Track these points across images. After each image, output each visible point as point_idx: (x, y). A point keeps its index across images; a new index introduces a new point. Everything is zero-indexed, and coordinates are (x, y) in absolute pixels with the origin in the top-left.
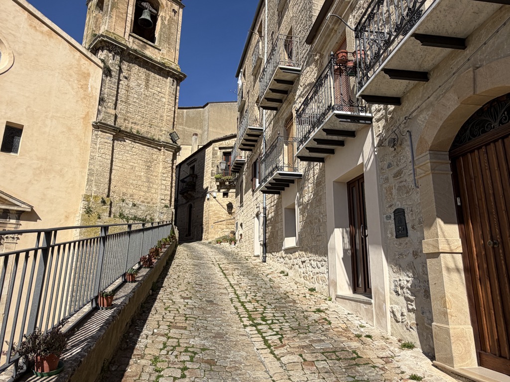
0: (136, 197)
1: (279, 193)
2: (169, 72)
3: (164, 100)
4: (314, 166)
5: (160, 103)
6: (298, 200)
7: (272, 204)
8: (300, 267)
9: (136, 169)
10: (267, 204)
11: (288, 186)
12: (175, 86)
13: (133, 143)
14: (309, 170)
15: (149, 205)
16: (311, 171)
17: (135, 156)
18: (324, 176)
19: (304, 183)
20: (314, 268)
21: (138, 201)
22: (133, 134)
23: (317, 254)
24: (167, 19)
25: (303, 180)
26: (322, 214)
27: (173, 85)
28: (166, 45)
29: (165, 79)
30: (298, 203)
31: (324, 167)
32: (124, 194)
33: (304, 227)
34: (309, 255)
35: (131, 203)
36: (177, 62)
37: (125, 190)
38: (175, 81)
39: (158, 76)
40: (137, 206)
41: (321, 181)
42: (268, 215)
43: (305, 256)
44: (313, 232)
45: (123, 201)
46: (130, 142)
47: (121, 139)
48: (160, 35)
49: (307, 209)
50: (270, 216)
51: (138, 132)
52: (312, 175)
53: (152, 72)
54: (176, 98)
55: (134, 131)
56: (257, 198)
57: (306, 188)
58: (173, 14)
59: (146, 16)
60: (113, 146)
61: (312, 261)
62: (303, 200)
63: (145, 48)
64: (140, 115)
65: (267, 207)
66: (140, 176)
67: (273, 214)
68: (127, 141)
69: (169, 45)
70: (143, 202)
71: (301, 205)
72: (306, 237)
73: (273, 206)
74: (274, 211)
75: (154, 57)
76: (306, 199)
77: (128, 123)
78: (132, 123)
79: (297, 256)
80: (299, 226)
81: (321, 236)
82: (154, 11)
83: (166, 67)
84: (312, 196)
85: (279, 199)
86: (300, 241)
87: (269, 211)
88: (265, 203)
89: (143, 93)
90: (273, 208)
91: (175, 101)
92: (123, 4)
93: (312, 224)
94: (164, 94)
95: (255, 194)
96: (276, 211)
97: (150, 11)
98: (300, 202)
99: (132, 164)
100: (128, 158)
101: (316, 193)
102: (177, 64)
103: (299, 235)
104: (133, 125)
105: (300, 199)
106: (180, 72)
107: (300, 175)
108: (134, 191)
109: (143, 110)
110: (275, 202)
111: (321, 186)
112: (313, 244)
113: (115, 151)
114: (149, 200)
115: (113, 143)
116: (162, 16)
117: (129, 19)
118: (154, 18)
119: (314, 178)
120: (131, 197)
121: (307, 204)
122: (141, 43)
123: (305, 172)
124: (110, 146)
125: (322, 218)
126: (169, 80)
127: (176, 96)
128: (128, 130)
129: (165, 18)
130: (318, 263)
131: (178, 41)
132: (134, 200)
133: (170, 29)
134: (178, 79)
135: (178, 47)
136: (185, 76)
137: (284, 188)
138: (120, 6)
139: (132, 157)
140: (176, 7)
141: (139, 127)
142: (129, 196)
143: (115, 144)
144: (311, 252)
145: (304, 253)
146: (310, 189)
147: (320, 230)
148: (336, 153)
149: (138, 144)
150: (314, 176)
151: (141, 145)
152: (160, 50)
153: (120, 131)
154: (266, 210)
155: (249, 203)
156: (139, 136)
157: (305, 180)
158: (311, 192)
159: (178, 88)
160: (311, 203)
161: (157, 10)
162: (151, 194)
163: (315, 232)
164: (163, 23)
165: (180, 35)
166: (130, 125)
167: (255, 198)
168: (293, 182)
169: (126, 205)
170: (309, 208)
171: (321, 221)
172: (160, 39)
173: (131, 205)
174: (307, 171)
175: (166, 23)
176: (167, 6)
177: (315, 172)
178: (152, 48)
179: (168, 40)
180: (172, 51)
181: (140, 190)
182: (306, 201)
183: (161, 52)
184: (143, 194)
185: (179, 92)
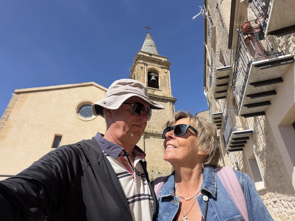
0: (160, 168)
1: (242, 150)
2: (167, 100)
3: (167, 113)
4: (259, 121)
5: (165, 115)
6: (256, 151)
7: (240, 159)
8: (273, 207)
9: (158, 152)
10: (237, 160)
11: (246, 142)
12: (172, 106)
13: (154, 138)
14: (256, 126)
15: (167, 172)
16: (258, 126)
17: (156, 145)
18: (270, 125)
19: (256, 137)
20: (287, 208)
21: (161, 170)
22: (153, 134)
23: (285, 193)
24: (163, 77)
25: (254, 135)
26: (278, 156)
27: (171, 105)
28: (164, 88)
29: (166, 103)
30: (256, 153)
31: (266, 118)
32: (153, 167)
33: (267, 171)
34: (278, 195)
35: (157, 172)
36: (171, 94)
37: (153, 165)
38: (172, 103)
39: (162, 103)
40: (161, 173)
41: (268, 130)
42: (240, 167)
43: (275, 196)
44: (275, 174)
45: (153, 172)
46: (153, 138)
47: (148, 137)
48: (161, 84)
49: (265, 156)
50: (241, 168)
51: (156, 132)
52: (260, 128)
53: (159, 101)
54: (173, 111)
55: (154, 132)
56: (231, 158)
57: (259, 140)
58: (165, 74)
59: (153, 78)
60: (144, 142)
61: (282, 201)
62: (259, 149)
63: (154, 92)
64: (156, 123)
65: (238, 162)
66: (161, 156)
67: (243, 166)
68: (151, 138)
69: (166, 87)
70: (164, 171)
71: (259, 154)
72: (270, 179)
73: (241, 160)
74: (243, 164)
75: (159, 95)
76: (261, 148)
77: (151, 129)
78: (153, 128)
79: (268, 196)
80: (262, 171)
81: (283, 176)
82: (156, 75)
83: (165, 97)
84: (265, 144)
85: (243, 153)
86: (267, 184)
87: (240, 164)
88: (236, 159)
89: (156, 112)
90: (241, 161)
91: (173, 112)
92: (142, 76)
93: (272, 167)
94: (167, 111)
95: (229, 155)
96: (244, 163)
97: (155, 76)
98: (258, 152)
99: (155, 150)
100: (153, 147)
101: (267, 141)
102: (171, 95)
103: (264, 179)
104: (153, 129)
105: (257, 149)
106: (173, 98)
107: (252, 132)
108: (158, 165)
109: (157, 121)
110: (242, 156)
111: (270, 134)
112: (279, 185)
113: (145, 144)
114: (167, 169)
115: (144, 140)
116: (160, 76)
117: (145, 82)
118: (157, 78)
119: (262, 130)
120: (157, 169)
121: (263, 152)
122: (152, 90)
123: (255, 128)
124: (143, 142)
125: (279, 160)
126: (169, 103)
127: (173, 110)
128: (151, 132)
129: (162, 76)
130: (289, 203)
131: (170, 85)
132: (159, 170)
133: (165, 80)
134: (173, 102)
135: (170, 87)
136: (176, 99)
137: (244, 145)
138: (141, 77)
139: (155, 146)
140: (166, 71)
141: (156, 130)
142: (155, 168)
143: (145, 141)
144: (279, 192)
145: (273, 194)
146: (262, 139)
147: (280, 171)
148: (271, 102)
149: (157, 139)
150: (261, 129)
151: (159, 139)
152: (162, 91)
153: (147, 133)
154: (238, 164)
155: (227, 162)
156: (157, 134)
157: (256, 134)
158: (263, 141)
159: (174, 106)
160: (266, 150)
161: (158, 74)
162: (168, 166)
163: (277, 174)
164: (161, 79)
165: (170, 82)
166: (152, 129)
167: (230, 158)
168: (248, 138)
169: (155, 174)
170: (265, 154)
171: (279, 162)
172: (161, 86)
173: (157, 173)
174: (256, 127)
175: (163, 78)
176: (162, 71)
177: (261, 125)
178: (158, 91)
179: (165, 85)
180: (168, 90)
181: (162, 164)
182: (262, 150)
183: (162, 92)
184: (163, 166)
185: (175, 108)
